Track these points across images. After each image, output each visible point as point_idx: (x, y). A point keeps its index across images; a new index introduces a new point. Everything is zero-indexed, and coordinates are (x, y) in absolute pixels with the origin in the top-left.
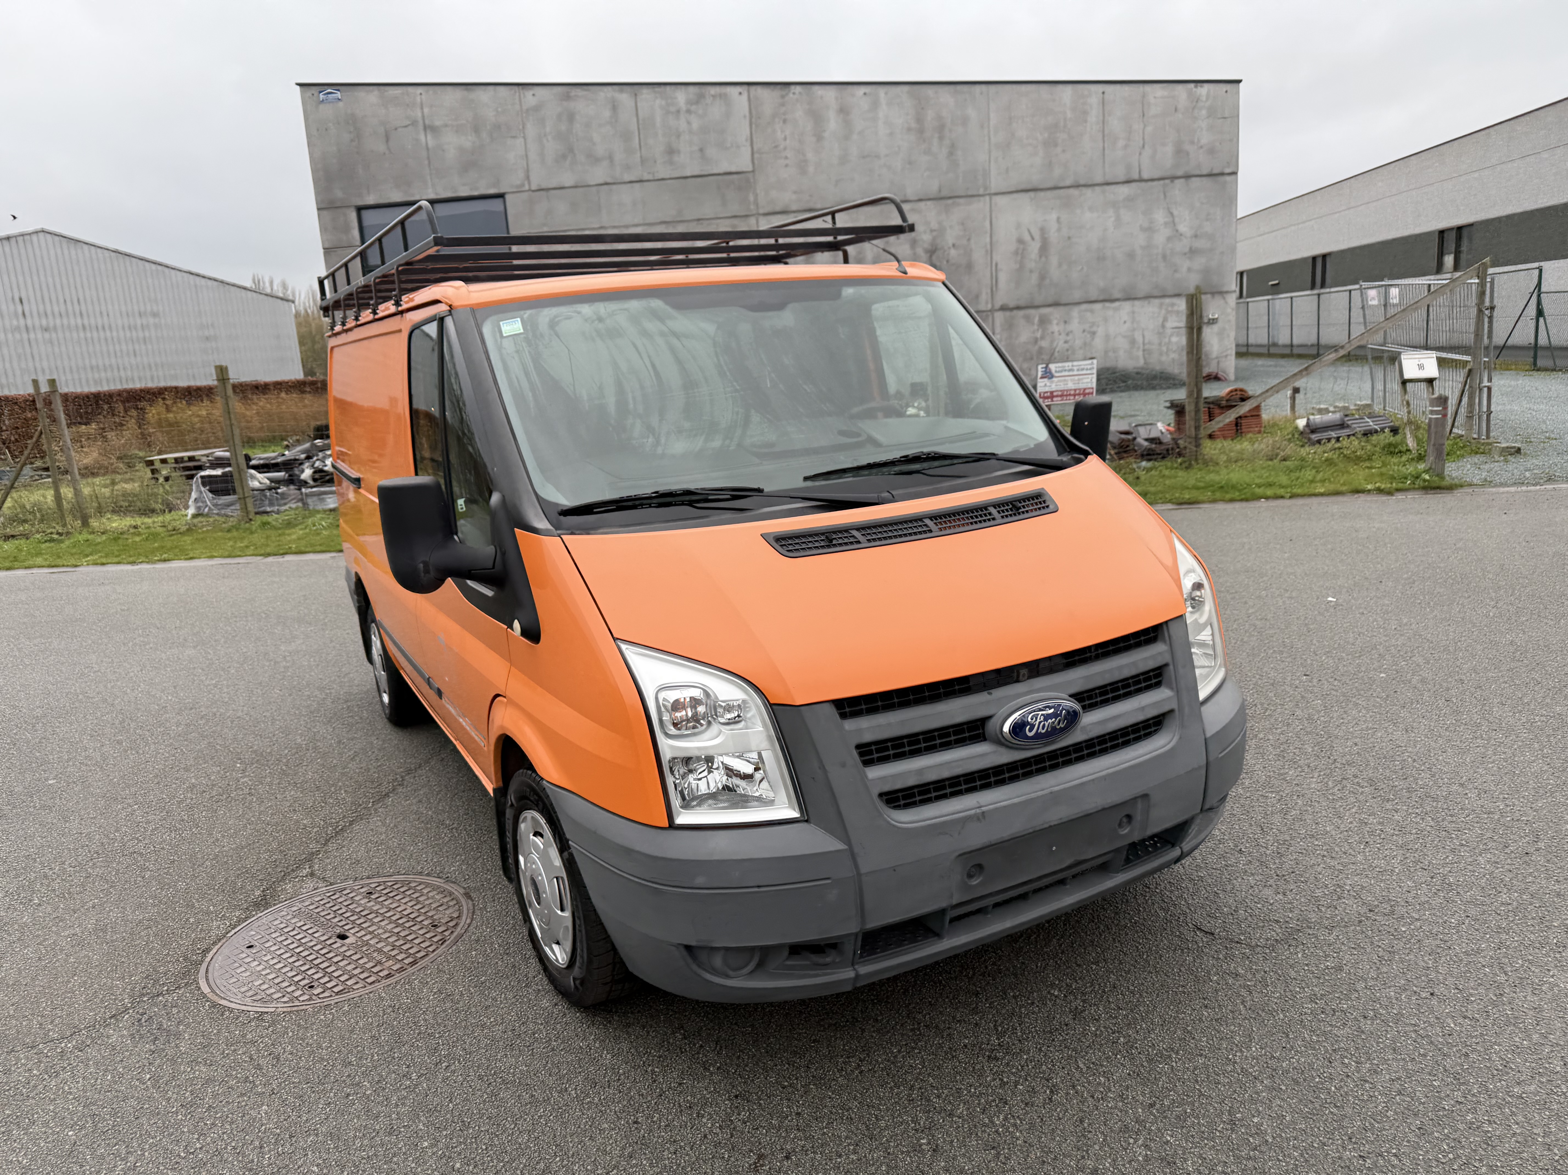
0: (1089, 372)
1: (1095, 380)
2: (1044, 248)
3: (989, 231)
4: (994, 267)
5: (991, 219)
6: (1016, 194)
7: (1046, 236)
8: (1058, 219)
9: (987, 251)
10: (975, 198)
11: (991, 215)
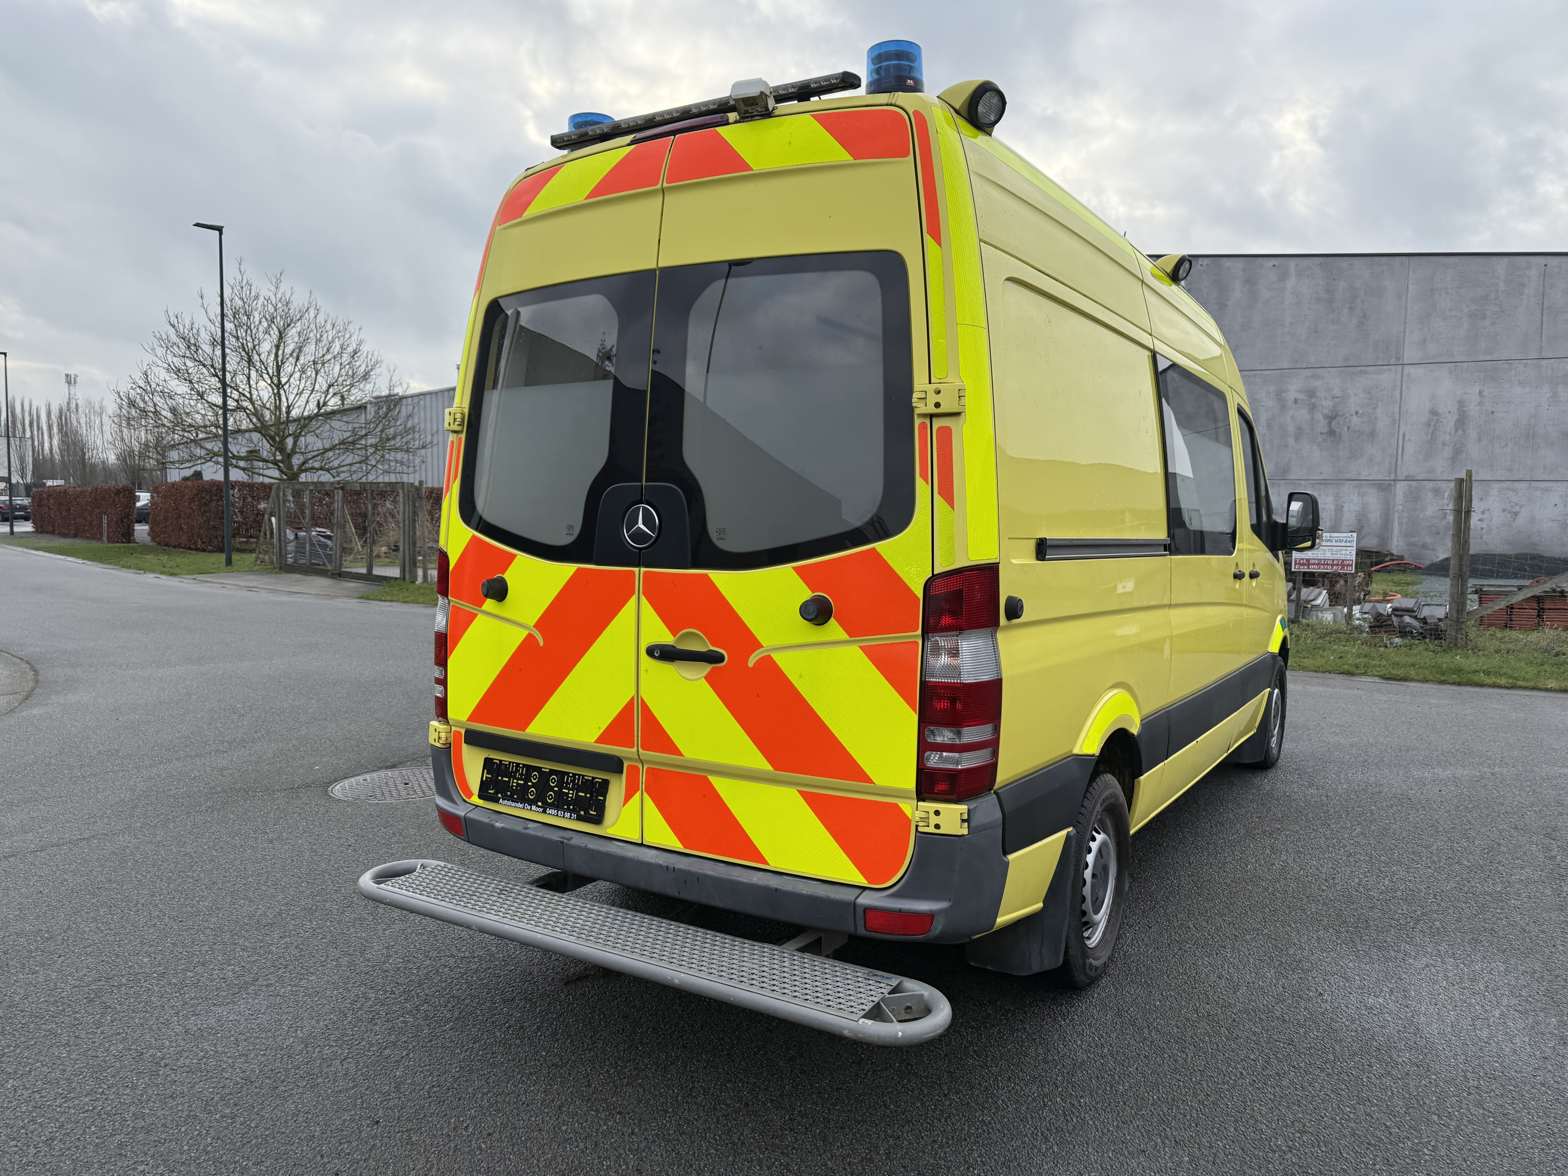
0: (1348, 544)
1: (1354, 553)
2: (1462, 421)
3: (1399, 401)
4: (1401, 437)
5: (1401, 389)
6: (1433, 365)
7: (1465, 409)
8: (1480, 392)
9: (1395, 420)
10: (1386, 367)
11: (1402, 385)
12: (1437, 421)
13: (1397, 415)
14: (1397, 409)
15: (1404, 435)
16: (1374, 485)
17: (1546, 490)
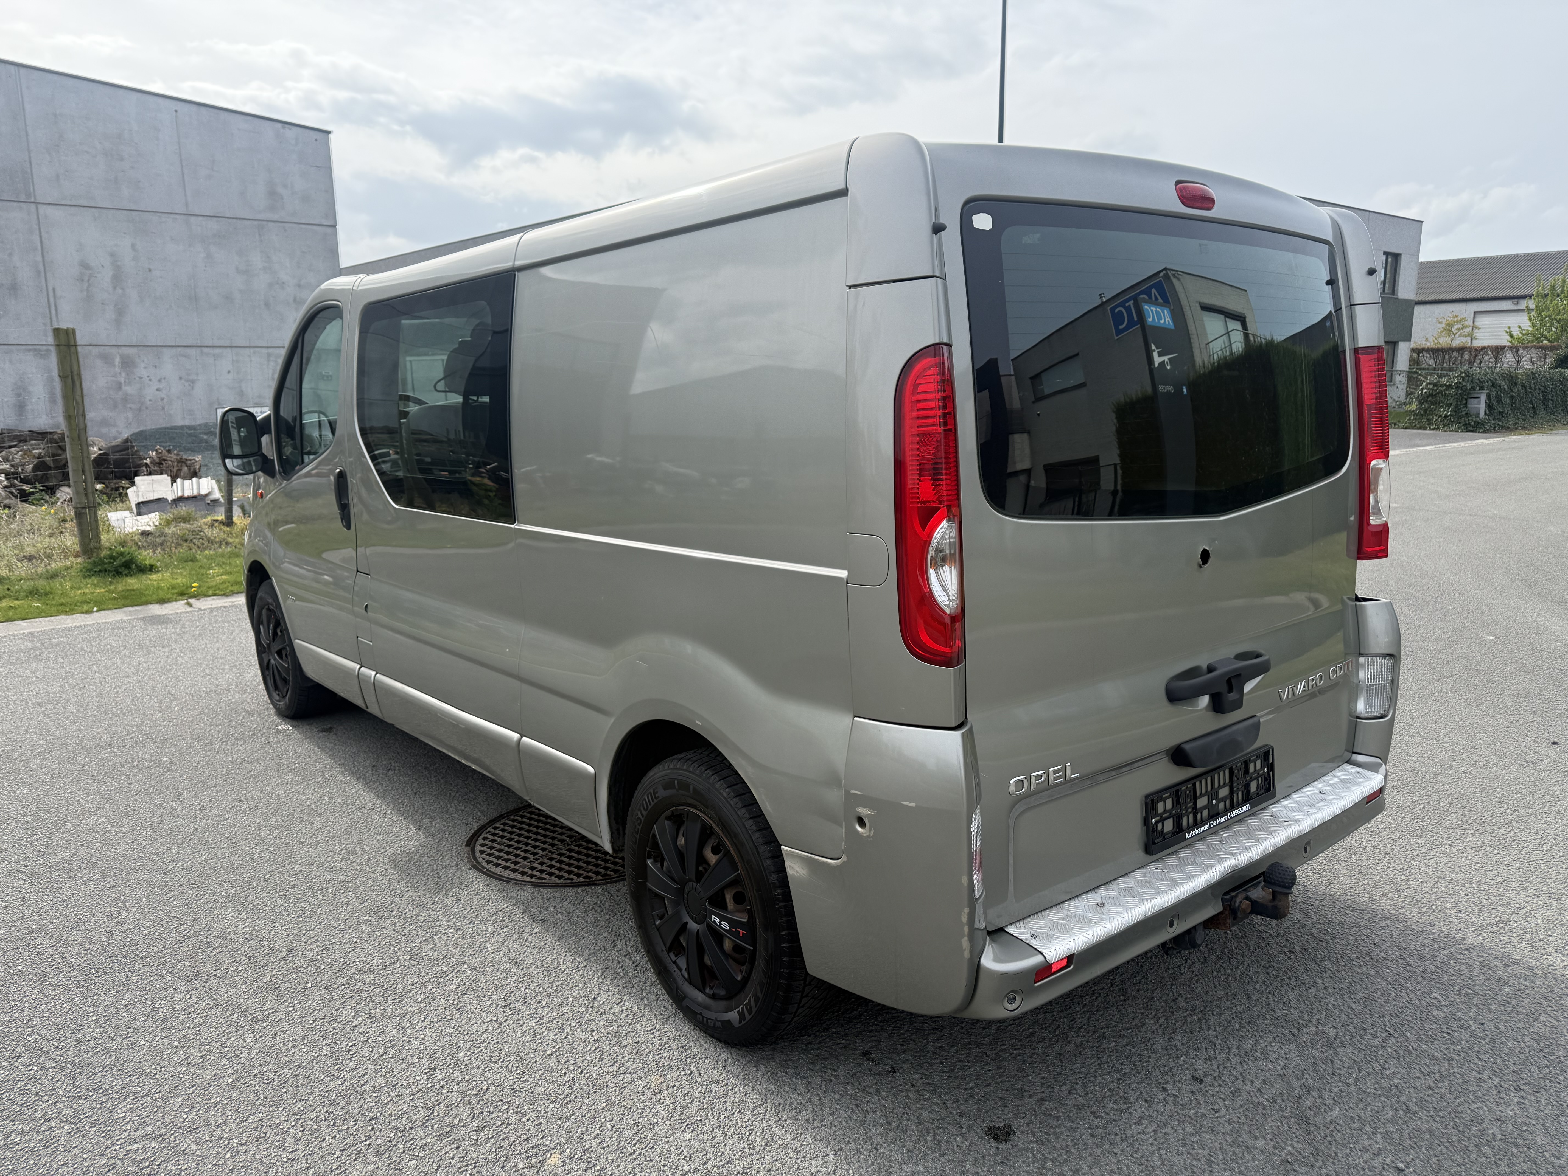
2: (118, 278)
3: (39, 248)
4: (51, 294)
5: (40, 233)
6: (73, 209)
7: (119, 263)
8: (133, 246)
9: (39, 272)
10: (15, 204)
11: (40, 229)
12: (91, 276)
13: (41, 267)
14: (39, 258)
15: (54, 290)
16: (29, 350)
17: (216, 357)
